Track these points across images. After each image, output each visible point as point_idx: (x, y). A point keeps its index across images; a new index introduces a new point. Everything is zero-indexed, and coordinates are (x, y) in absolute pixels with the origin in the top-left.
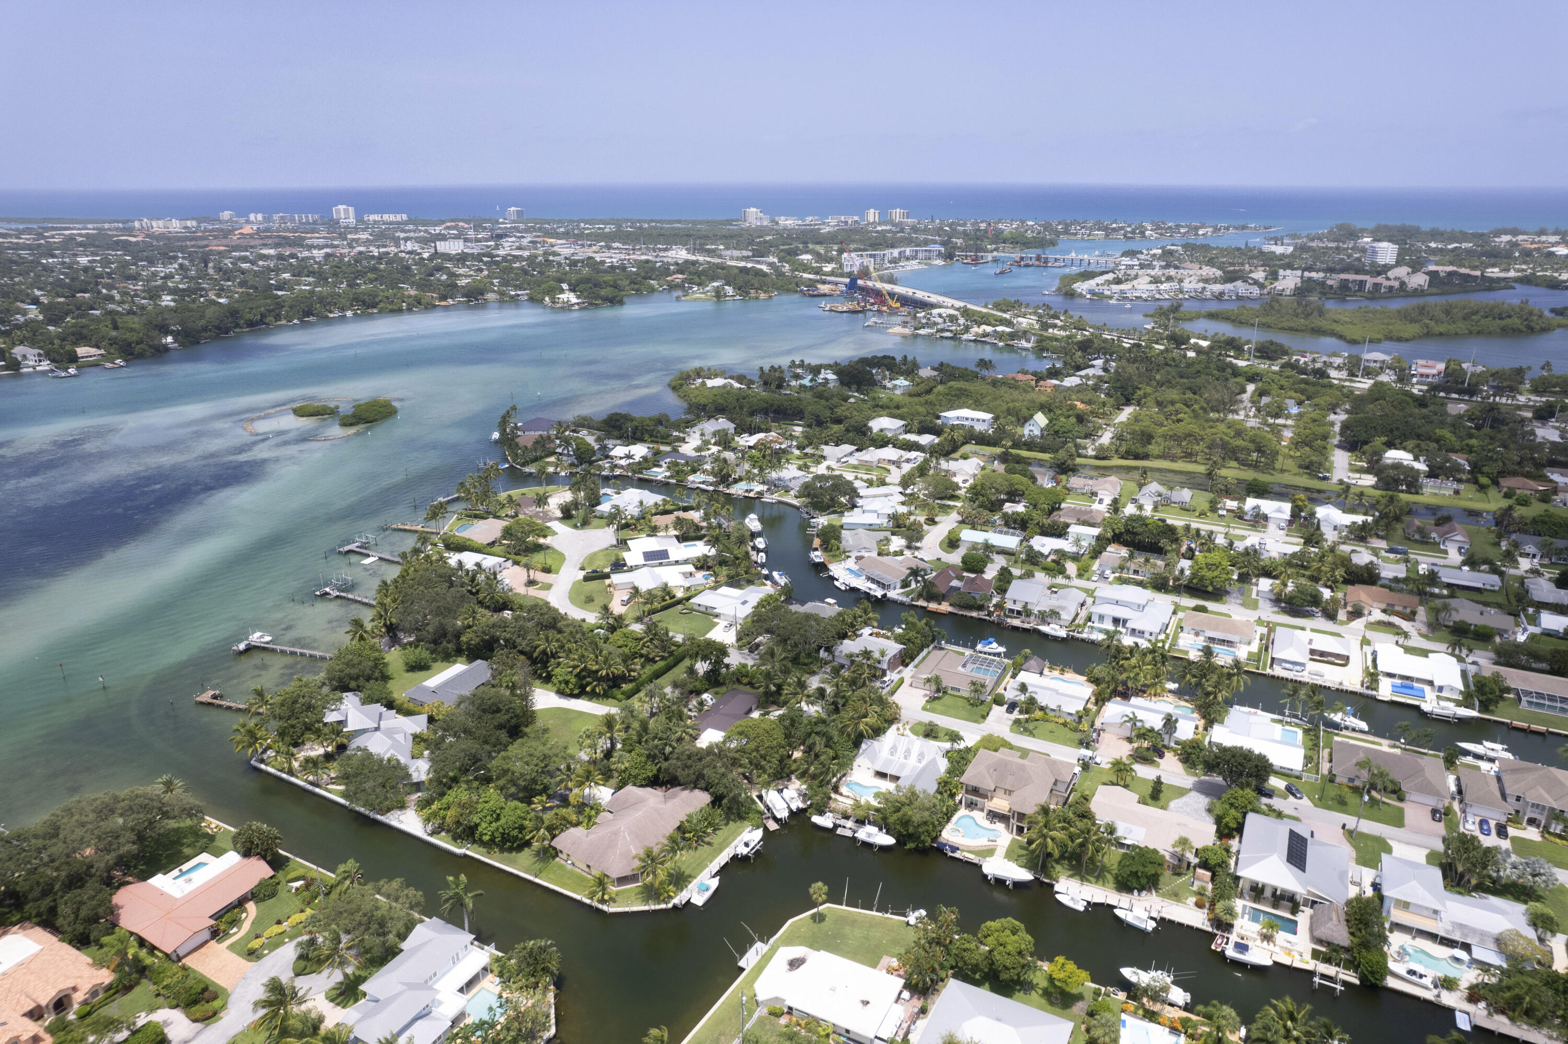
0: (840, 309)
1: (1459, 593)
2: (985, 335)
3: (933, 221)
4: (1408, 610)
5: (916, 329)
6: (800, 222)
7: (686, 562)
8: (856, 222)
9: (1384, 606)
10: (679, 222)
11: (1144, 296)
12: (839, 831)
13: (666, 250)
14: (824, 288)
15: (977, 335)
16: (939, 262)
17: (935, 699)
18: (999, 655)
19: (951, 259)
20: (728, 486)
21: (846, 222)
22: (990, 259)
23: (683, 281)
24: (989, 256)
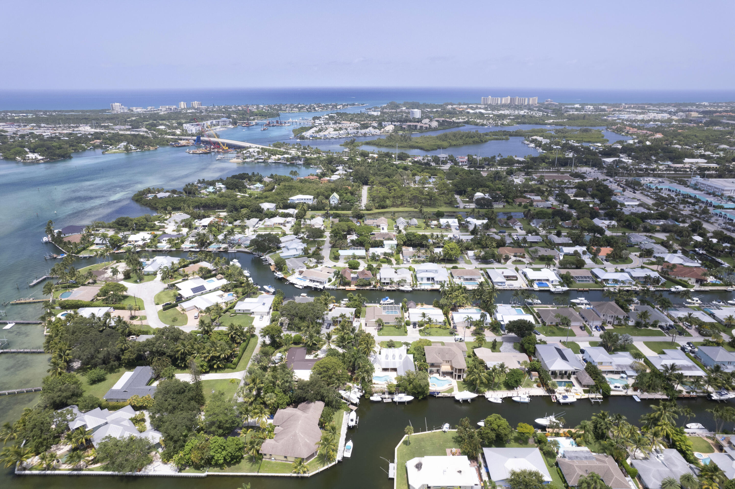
0: (198, 152)
1: (533, 245)
2: (279, 159)
3: (214, 107)
4: (522, 254)
5: (244, 159)
6: (145, 110)
7: (216, 290)
8: (176, 108)
9: (513, 254)
10: (73, 111)
11: (335, 137)
12: (385, 401)
13: (77, 127)
14: (183, 142)
15: (275, 160)
16: (231, 126)
17: (381, 329)
18: (392, 304)
19: (236, 125)
20: (206, 247)
21: (171, 109)
22: (254, 124)
23: (101, 143)
24: (254, 123)
